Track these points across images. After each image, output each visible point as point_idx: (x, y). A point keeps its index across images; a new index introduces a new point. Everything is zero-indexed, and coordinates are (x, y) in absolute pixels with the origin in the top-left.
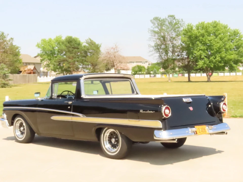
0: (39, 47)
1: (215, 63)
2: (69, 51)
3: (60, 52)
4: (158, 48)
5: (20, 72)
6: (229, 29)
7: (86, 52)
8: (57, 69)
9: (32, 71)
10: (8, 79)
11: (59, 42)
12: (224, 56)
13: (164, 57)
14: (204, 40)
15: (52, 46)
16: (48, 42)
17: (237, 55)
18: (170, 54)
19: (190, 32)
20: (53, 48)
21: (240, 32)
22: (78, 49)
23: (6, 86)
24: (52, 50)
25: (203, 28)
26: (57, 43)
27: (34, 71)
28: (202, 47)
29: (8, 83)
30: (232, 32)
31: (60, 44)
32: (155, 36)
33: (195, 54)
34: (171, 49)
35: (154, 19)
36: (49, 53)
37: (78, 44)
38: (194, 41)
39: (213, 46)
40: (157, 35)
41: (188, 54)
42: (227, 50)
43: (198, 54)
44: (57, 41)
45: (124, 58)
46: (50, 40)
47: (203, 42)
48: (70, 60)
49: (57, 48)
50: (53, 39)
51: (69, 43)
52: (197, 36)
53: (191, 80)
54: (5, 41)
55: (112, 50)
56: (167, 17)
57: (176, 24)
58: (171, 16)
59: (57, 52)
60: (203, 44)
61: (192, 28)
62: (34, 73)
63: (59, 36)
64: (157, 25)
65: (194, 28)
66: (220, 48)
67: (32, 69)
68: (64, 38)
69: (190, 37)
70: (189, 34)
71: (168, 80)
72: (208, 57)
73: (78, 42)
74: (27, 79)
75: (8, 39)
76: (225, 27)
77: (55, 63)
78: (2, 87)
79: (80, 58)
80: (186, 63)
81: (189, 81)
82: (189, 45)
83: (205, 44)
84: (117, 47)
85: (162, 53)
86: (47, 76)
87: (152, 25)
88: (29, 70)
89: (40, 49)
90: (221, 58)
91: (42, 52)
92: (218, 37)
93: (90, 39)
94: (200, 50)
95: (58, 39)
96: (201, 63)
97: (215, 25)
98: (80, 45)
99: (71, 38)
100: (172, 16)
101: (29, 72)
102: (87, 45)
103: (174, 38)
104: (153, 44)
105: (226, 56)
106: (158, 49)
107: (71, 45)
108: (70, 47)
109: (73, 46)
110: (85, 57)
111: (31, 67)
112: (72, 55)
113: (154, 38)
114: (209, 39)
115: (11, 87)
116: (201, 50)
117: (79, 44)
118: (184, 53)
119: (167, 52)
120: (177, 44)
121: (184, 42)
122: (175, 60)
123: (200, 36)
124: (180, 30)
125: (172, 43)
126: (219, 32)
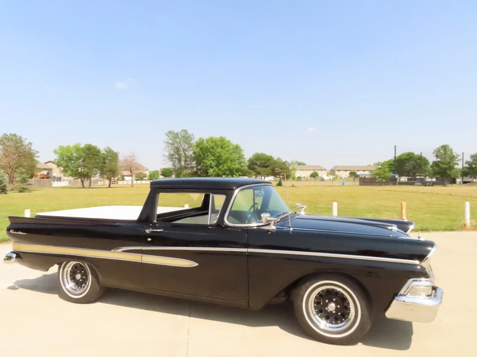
0: (56, 153)
1: (223, 170)
2: (89, 158)
3: (78, 158)
4: (171, 157)
5: (32, 177)
6: (232, 143)
7: (104, 159)
9: (45, 176)
10: (28, 183)
11: (77, 149)
12: (230, 165)
13: (178, 166)
14: (214, 151)
15: (71, 152)
16: (67, 149)
17: (239, 165)
18: (183, 163)
19: (201, 144)
20: (71, 154)
21: (240, 147)
22: (97, 156)
23: (25, 191)
24: (70, 156)
25: (212, 141)
27: (48, 176)
28: (213, 158)
29: (27, 187)
30: (234, 146)
31: (78, 151)
32: (169, 147)
33: (206, 163)
34: (183, 159)
35: (168, 132)
36: (67, 159)
38: (204, 152)
39: (221, 157)
40: (171, 146)
41: (198, 164)
42: (231, 161)
43: (209, 163)
44: (75, 148)
45: (140, 165)
46: (69, 147)
47: (212, 154)
49: (75, 154)
50: (72, 146)
51: (88, 150)
52: (208, 148)
54: (22, 145)
55: (130, 158)
56: (181, 131)
57: (188, 138)
58: (184, 131)
59: (75, 159)
61: (203, 141)
62: (47, 178)
63: (77, 143)
64: (171, 138)
65: (205, 142)
66: (227, 159)
67: (46, 174)
68: (82, 146)
69: (201, 149)
70: (202, 146)
72: (217, 166)
73: (97, 150)
74: (42, 184)
75: (26, 143)
76: (229, 142)
77: (73, 169)
78: (21, 192)
79: (99, 164)
82: (200, 156)
83: (214, 155)
84: (134, 156)
85: (175, 162)
86: (60, 181)
87: (167, 137)
88: (42, 175)
89: (57, 155)
90: (228, 167)
91: (59, 158)
92: (225, 150)
93: (109, 148)
94: (210, 160)
95: (77, 146)
97: (222, 140)
99: (90, 146)
101: (42, 177)
102: (106, 153)
103: (186, 150)
104: (167, 154)
107: (90, 152)
108: (89, 154)
109: (92, 153)
110: (104, 163)
111: (45, 172)
112: (91, 161)
114: (219, 151)
115: (31, 192)
117: (99, 151)
118: (194, 163)
119: (180, 161)
120: (189, 155)
121: (194, 153)
122: (186, 168)
123: (210, 148)
124: (192, 142)
125: (185, 154)
126: (225, 146)
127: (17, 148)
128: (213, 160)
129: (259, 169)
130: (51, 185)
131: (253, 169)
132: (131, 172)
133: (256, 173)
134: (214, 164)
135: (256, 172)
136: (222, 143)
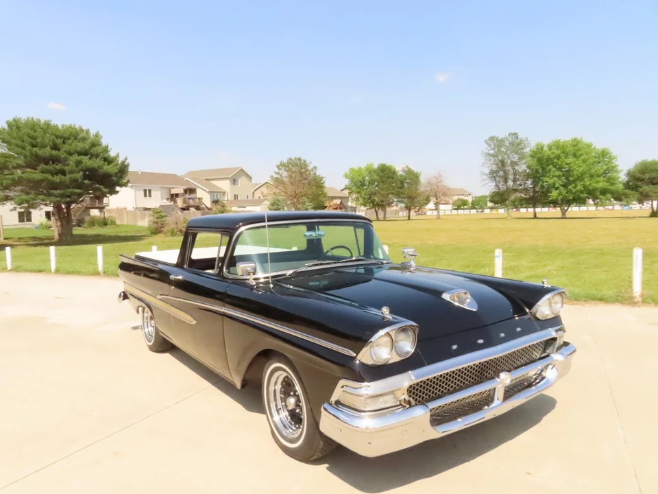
0: (346, 177)
1: (575, 193)
2: (383, 182)
3: (371, 182)
4: (493, 175)
6: (594, 148)
7: (402, 183)
8: (368, 203)
9: (338, 207)
11: (370, 171)
12: (588, 183)
13: (502, 187)
14: (560, 163)
15: (362, 176)
16: (358, 172)
17: (607, 182)
18: (510, 183)
19: (540, 153)
20: (363, 178)
21: (610, 152)
22: (393, 178)
24: (362, 180)
25: (557, 147)
26: (368, 172)
27: (341, 206)
28: (557, 173)
30: (600, 152)
31: (371, 173)
32: (490, 160)
33: (546, 182)
34: (511, 177)
35: (490, 138)
36: (359, 184)
38: (544, 166)
39: (573, 171)
40: (492, 159)
41: (535, 183)
42: (591, 176)
43: (551, 181)
44: (368, 169)
45: (449, 189)
46: (360, 169)
47: (558, 167)
48: (383, 192)
49: (367, 178)
50: (363, 167)
51: (382, 171)
52: (550, 158)
53: (537, 216)
54: (307, 170)
55: (434, 180)
56: (507, 135)
57: (519, 144)
58: (512, 134)
59: (367, 183)
60: (558, 169)
61: (542, 148)
62: (340, 208)
63: (370, 163)
64: (493, 146)
65: (545, 149)
66: (583, 174)
68: (376, 166)
69: (540, 160)
70: (540, 155)
71: (507, 216)
72: (565, 186)
73: (393, 171)
75: (310, 168)
76: (589, 146)
77: (366, 197)
79: (396, 189)
80: (532, 194)
81: (535, 217)
82: (537, 171)
83: (560, 169)
84: (440, 176)
85: (500, 182)
87: (487, 146)
88: (335, 205)
89: (348, 180)
90: (584, 186)
91: (351, 184)
92: (580, 159)
93: (407, 167)
94: (553, 176)
95: (369, 167)
96: (554, 194)
97: (576, 143)
99: (384, 166)
100: (515, 134)
101: (335, 207)
102: (404, 174)
103: (516, 163)
104: (487, 171)
105: (590, 184)
106: (495, 177)
107: (384, 174)
108: (383, 177)
109: (387, 176)
110: (402, 188)
111: (338, 202)
112: (385, 186)
113: (489, 162)
114: (568, 162)
116: (556, 176)
117: (394, 173)
118: (529, 182)
119: (506, 180)
120: (520, 170)
121: (529, 167)
122: (516, 190)
123: (555, 158)
124: (524, 151)
125: (514, 169)
126: (581, 152)
127: (301, 173)
128: (559, 177)
129: (646, 188)
131: (635, 188)
132: (437, 199)
133: (639, 196)
134: (558, 183)
135: (641, 193)
136: (576, 149)
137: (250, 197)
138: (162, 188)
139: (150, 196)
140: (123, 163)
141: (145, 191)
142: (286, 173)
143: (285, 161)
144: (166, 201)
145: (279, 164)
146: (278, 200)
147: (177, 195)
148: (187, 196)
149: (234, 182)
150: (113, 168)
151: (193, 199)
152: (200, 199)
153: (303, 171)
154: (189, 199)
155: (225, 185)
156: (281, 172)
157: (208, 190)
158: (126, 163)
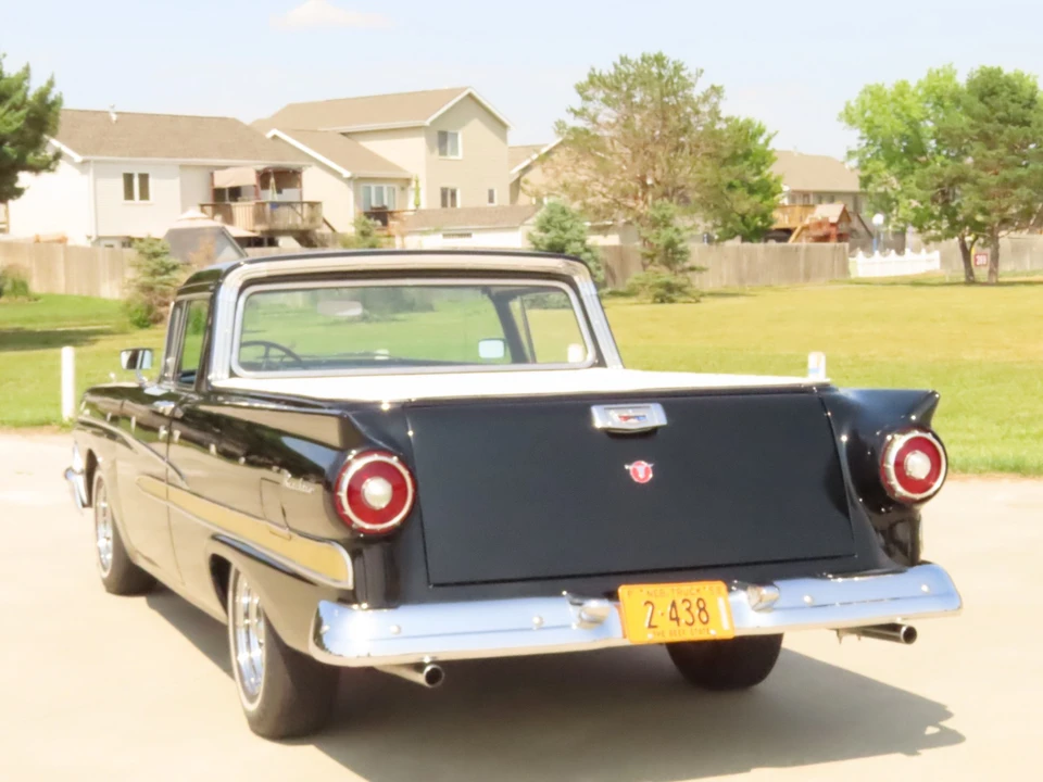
0: (851, 122)
2: (987, 140)
3: (946, 137)
5: (784, 234)
8: (932, 216)
9: (833, 231)
10: (687, 265)
11: (941, 98)
15: (909, 116)
16: (894, 100)
20: (913, 124)
22: (1027, 124)
23: (674, 296)
24: (909, 132)
26: (933, 99)
27: (843, 228)
29: (684, 282)
31: (942, 106)
36: (899, 146)
37: (1026, 102)
44: (930, 91)
46: (902, 90)
48: (988, 179)
49: (930, 124)
50: (913, 84)
51: (982, 99)
54: (688, 100)
59: (933, 143)
62: (841, 237)
63: (940, 67)
67: (834, 219)
68: (961, 80)
73: (1026, 94)
74: (802, 265)
77: (925, 193)
78: (661, 299)
79: (1033, 166)
86: (900, 250)
88: (820, 224)
89: (858, 133)
91: (868, 145)
95: (935, 84)
98: (1035, 106)
101: (820, 233)
107: (991, 108)
108: (988, 120)
109: (1001, 114)
111: (831, 212)
112: (994, 153)
115: (698, 301)
117: (1031, 103)
127: (663, 112)
130: (845, 270)
137: (502, 197)
138: (183, 167)
139: (144, 195)
140: (42, 96)
141: (128, 178)
142: (609, 110)
143: (606, 69)
144: (195, 212)
145: (584, 79)
146: (564, 212)
147: (235, 193)
148: (271, 195)
149: (442, 140)
150: (8, 117)
151: (289, 204)
152: (312, 205)
153: (672, 100)
154: (275, 205)
155: (408, 155)
156: (592, 107)
157: (347, 174)
158: (51, 97)
